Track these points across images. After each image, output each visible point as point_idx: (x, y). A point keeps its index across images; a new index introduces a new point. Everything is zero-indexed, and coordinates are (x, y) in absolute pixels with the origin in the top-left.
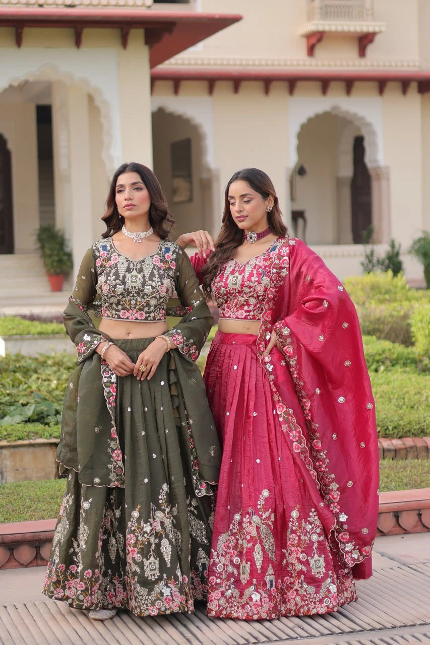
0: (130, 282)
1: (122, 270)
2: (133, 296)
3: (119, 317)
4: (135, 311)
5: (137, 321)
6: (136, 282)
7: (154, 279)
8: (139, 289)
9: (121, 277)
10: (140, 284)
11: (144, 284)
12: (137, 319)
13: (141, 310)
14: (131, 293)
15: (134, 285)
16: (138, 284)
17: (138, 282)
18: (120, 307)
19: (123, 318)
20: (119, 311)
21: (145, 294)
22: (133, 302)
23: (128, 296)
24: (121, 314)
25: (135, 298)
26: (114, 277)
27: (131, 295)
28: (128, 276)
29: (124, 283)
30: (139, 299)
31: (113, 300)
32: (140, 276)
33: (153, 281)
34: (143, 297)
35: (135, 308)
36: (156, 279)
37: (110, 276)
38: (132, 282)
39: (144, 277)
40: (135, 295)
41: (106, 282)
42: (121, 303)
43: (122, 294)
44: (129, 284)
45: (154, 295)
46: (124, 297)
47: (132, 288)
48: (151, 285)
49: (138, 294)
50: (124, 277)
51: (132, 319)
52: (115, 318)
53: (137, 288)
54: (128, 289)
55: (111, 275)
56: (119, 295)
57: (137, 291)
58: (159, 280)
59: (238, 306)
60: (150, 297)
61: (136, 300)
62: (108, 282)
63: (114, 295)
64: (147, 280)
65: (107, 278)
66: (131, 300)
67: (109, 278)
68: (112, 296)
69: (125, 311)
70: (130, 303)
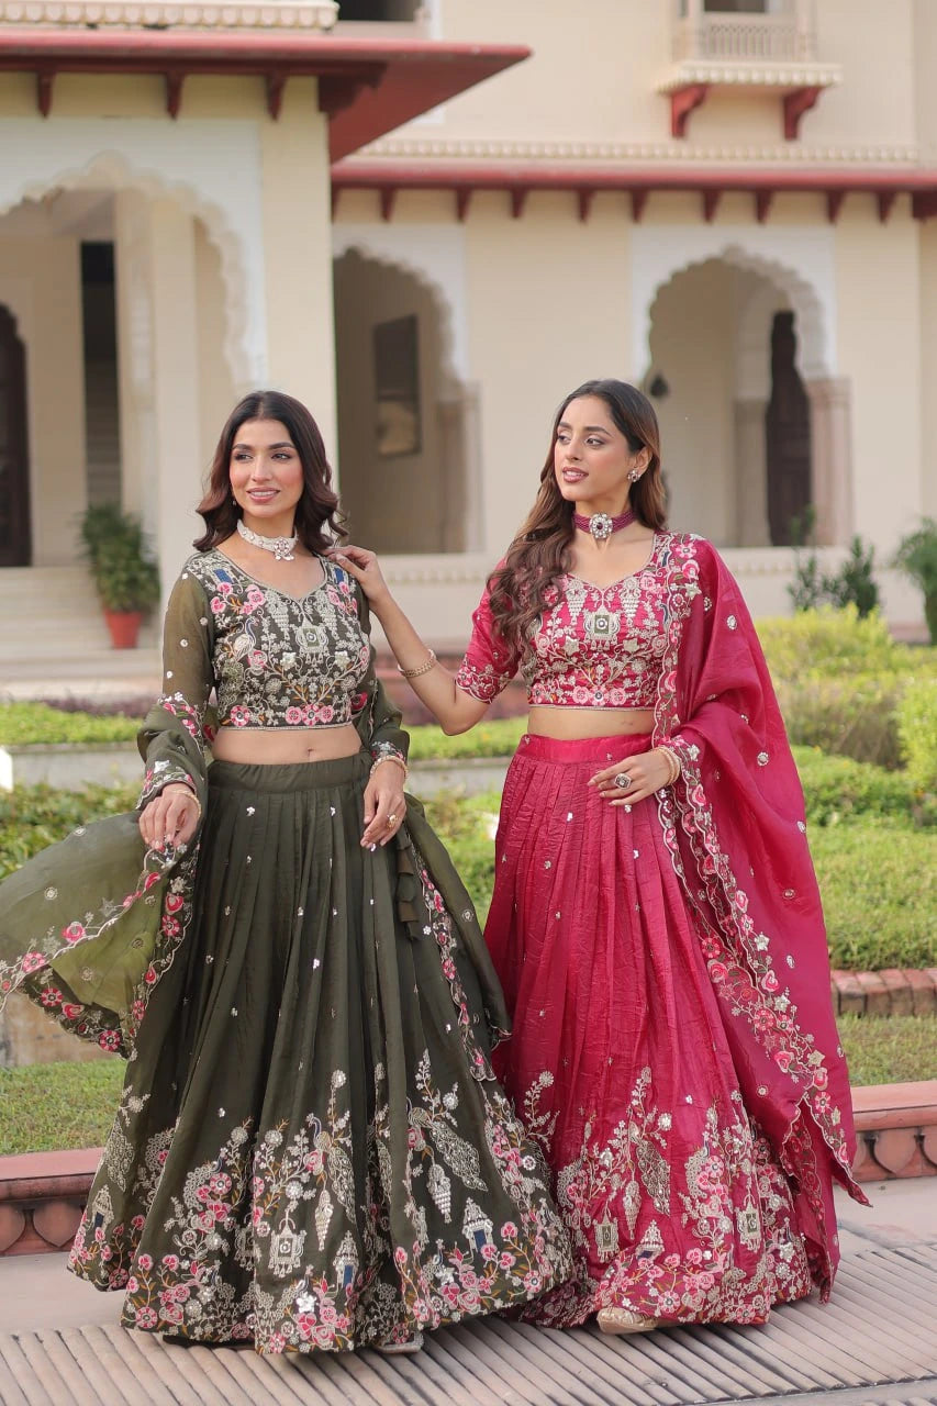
0: (305, 644)
1: (282, 621)
2: (314, 674)
3: (283, 723)
4: (316, 708)
5: (320, 727)
6: (317, 644)
7: (348, 635)
8: (325, 658)
9: (286, 634)
10: (326, 648)
11: (332, 646)
12: (320, 723)
13: (327, 702)
14: (309, 667)
15: (314, 650)
16: (322, 649)
17: (321, 644)
18: (285, 701)
19: (293, 725)
20: (283, 709)
21: (336, 668)
22: (313, 687)
23: (303, 674)
24: (286, 715)
25: (316, 679)
26: (273, 636)
27: (310, 671)
28: (299, 631)
29: (295, 648)
30: (324, 679)
31: (275, 685)
32: (320, 630)
33: (348, 640)
34: (331, 676)
35: (317, 698)
36: (351, 635)
37: (264, 634)
38: (309, 644)
39: (328, 632)
40: (318, 671)
41: (258, 647)
42: (288, 691)
43: (292, 670)
44: (305, 649)
45: (351, 670)
46: (296, 677)
47: (312, 656)
48: (346, 649)
49: (322, 667)
50: (292, 633)
51: (311, 723)
52: (272, 725)
53: (320, 656)
54: (304, 659)
55: (266, 630)
56: (286, 673)
57: (320, 662)
58: (357, 636)
59: (610, 680)
60: (345, 673)
61: (318, 683)
62: (264, 646)
63: (277, 673)
64: (337, 638)
65: (258, 637)
66: (308, 684)
67: (264, 638)
68: (272, 677)
69: (298, 709)
70: (308, 690)
